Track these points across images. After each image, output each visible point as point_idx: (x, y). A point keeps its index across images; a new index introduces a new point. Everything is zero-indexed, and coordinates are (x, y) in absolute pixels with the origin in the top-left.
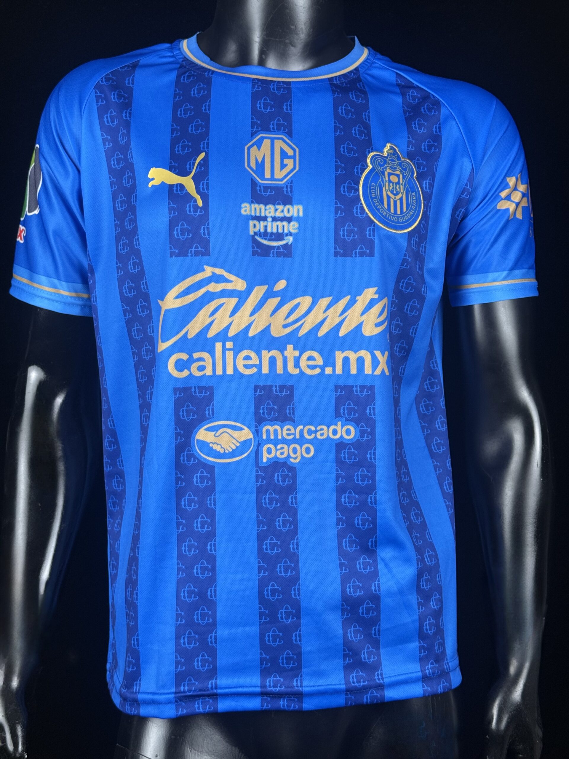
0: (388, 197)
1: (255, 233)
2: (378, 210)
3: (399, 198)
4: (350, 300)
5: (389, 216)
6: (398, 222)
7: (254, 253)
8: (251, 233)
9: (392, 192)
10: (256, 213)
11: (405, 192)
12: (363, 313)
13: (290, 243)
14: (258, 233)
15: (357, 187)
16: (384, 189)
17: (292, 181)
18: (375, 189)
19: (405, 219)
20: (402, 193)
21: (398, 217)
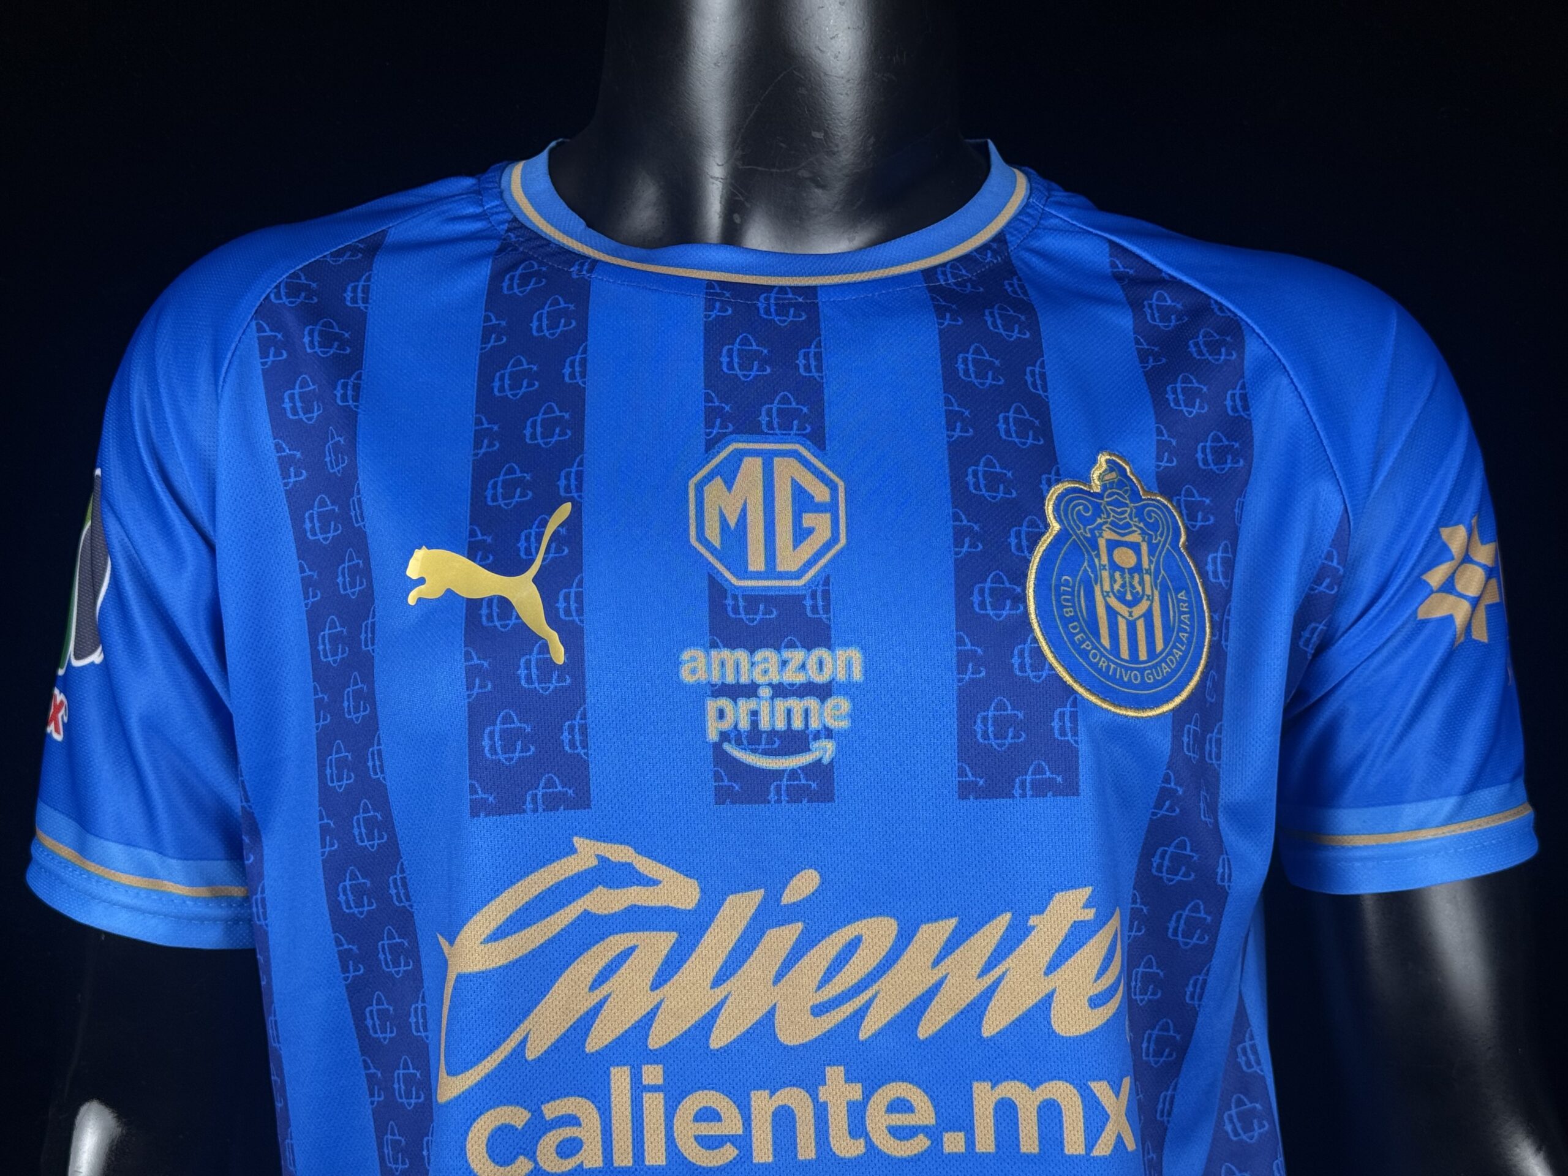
0: (1112, 613)
1: (724, 736)
2: (1084, 654)
3: (1141, 613)
4: (1011, 927)
5: (1115, 670)
6: (1144, 685)
7: (722, 796)
8: (713, 735)
9: (1121, 598)
10: (723, 675)
11: (1156, 593)
12: (1053, 966)
13: (826, 760)
14: (732, 735)
15: (1019, 590)
16: (1097, 589)
17: (828, 578)
18: (1072, 594)
19: (1162, 672)
20: (1148, 596)
21: (1142, 671)
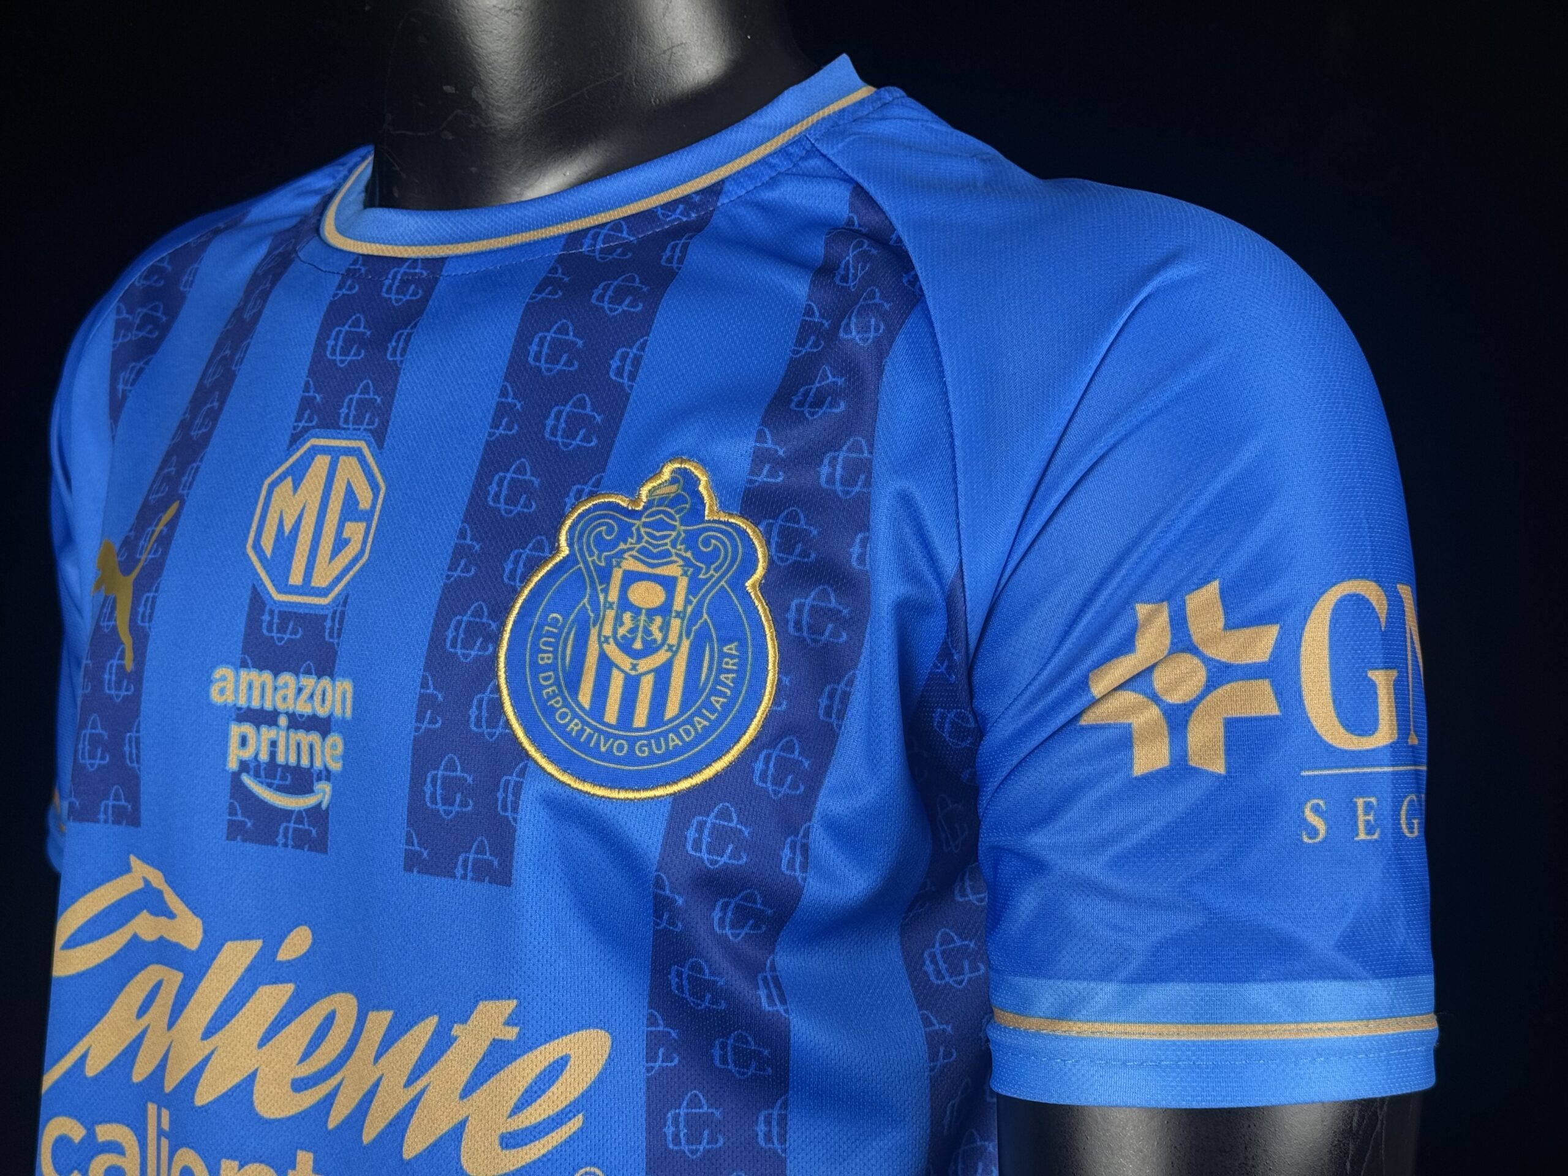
0: (605, 665)
1: (244, 766)
3: (653, 666)
4: (436, 1033)
5: (590, 736)
6: (631, 759)
8: (233, 765)
9: (625, 646)
10: (249, 698)
11: (686, 644)
12: (468, 1091)
13: (324, 806)
14: (252, 765)
16: (594, 632)
19: (667, 745)
20: (670, 647)
21: (632, 742)
